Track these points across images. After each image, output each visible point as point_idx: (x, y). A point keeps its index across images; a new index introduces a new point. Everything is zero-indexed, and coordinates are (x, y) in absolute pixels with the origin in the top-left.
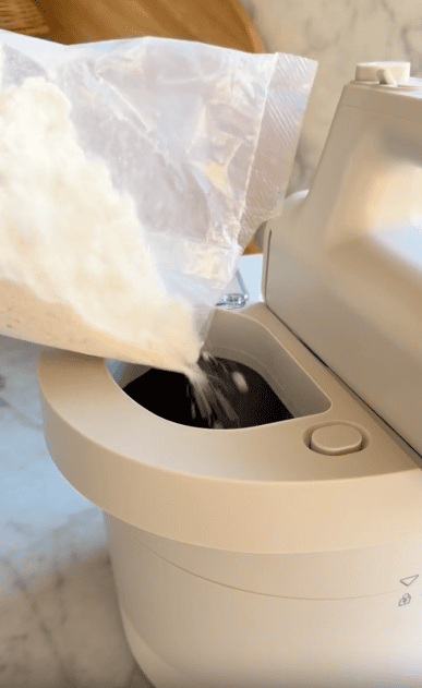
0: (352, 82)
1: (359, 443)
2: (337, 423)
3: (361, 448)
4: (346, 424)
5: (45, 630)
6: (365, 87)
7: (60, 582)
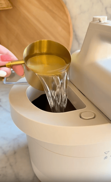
0: (92, 22)
1: (93, 116)
2: (88, 111)
3: (94, 118)
4: (90, 111)
5: (11, 165)
6: (95, 23)
7: (15, 153)
